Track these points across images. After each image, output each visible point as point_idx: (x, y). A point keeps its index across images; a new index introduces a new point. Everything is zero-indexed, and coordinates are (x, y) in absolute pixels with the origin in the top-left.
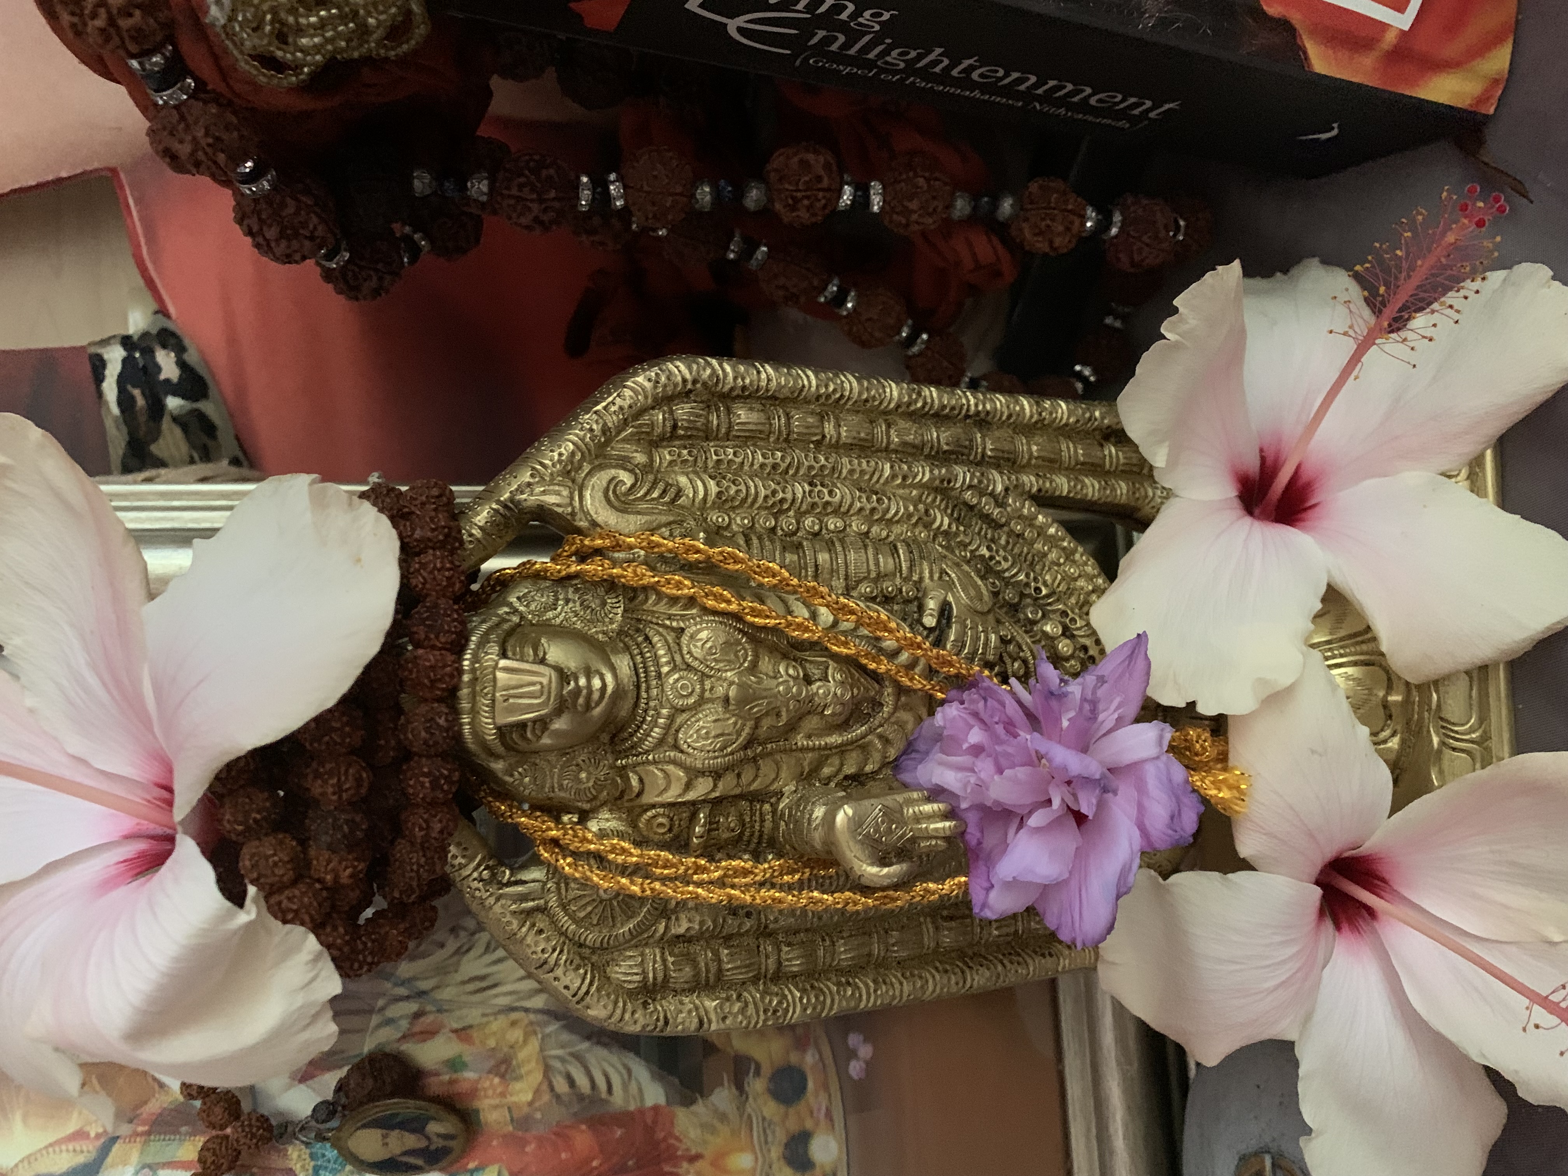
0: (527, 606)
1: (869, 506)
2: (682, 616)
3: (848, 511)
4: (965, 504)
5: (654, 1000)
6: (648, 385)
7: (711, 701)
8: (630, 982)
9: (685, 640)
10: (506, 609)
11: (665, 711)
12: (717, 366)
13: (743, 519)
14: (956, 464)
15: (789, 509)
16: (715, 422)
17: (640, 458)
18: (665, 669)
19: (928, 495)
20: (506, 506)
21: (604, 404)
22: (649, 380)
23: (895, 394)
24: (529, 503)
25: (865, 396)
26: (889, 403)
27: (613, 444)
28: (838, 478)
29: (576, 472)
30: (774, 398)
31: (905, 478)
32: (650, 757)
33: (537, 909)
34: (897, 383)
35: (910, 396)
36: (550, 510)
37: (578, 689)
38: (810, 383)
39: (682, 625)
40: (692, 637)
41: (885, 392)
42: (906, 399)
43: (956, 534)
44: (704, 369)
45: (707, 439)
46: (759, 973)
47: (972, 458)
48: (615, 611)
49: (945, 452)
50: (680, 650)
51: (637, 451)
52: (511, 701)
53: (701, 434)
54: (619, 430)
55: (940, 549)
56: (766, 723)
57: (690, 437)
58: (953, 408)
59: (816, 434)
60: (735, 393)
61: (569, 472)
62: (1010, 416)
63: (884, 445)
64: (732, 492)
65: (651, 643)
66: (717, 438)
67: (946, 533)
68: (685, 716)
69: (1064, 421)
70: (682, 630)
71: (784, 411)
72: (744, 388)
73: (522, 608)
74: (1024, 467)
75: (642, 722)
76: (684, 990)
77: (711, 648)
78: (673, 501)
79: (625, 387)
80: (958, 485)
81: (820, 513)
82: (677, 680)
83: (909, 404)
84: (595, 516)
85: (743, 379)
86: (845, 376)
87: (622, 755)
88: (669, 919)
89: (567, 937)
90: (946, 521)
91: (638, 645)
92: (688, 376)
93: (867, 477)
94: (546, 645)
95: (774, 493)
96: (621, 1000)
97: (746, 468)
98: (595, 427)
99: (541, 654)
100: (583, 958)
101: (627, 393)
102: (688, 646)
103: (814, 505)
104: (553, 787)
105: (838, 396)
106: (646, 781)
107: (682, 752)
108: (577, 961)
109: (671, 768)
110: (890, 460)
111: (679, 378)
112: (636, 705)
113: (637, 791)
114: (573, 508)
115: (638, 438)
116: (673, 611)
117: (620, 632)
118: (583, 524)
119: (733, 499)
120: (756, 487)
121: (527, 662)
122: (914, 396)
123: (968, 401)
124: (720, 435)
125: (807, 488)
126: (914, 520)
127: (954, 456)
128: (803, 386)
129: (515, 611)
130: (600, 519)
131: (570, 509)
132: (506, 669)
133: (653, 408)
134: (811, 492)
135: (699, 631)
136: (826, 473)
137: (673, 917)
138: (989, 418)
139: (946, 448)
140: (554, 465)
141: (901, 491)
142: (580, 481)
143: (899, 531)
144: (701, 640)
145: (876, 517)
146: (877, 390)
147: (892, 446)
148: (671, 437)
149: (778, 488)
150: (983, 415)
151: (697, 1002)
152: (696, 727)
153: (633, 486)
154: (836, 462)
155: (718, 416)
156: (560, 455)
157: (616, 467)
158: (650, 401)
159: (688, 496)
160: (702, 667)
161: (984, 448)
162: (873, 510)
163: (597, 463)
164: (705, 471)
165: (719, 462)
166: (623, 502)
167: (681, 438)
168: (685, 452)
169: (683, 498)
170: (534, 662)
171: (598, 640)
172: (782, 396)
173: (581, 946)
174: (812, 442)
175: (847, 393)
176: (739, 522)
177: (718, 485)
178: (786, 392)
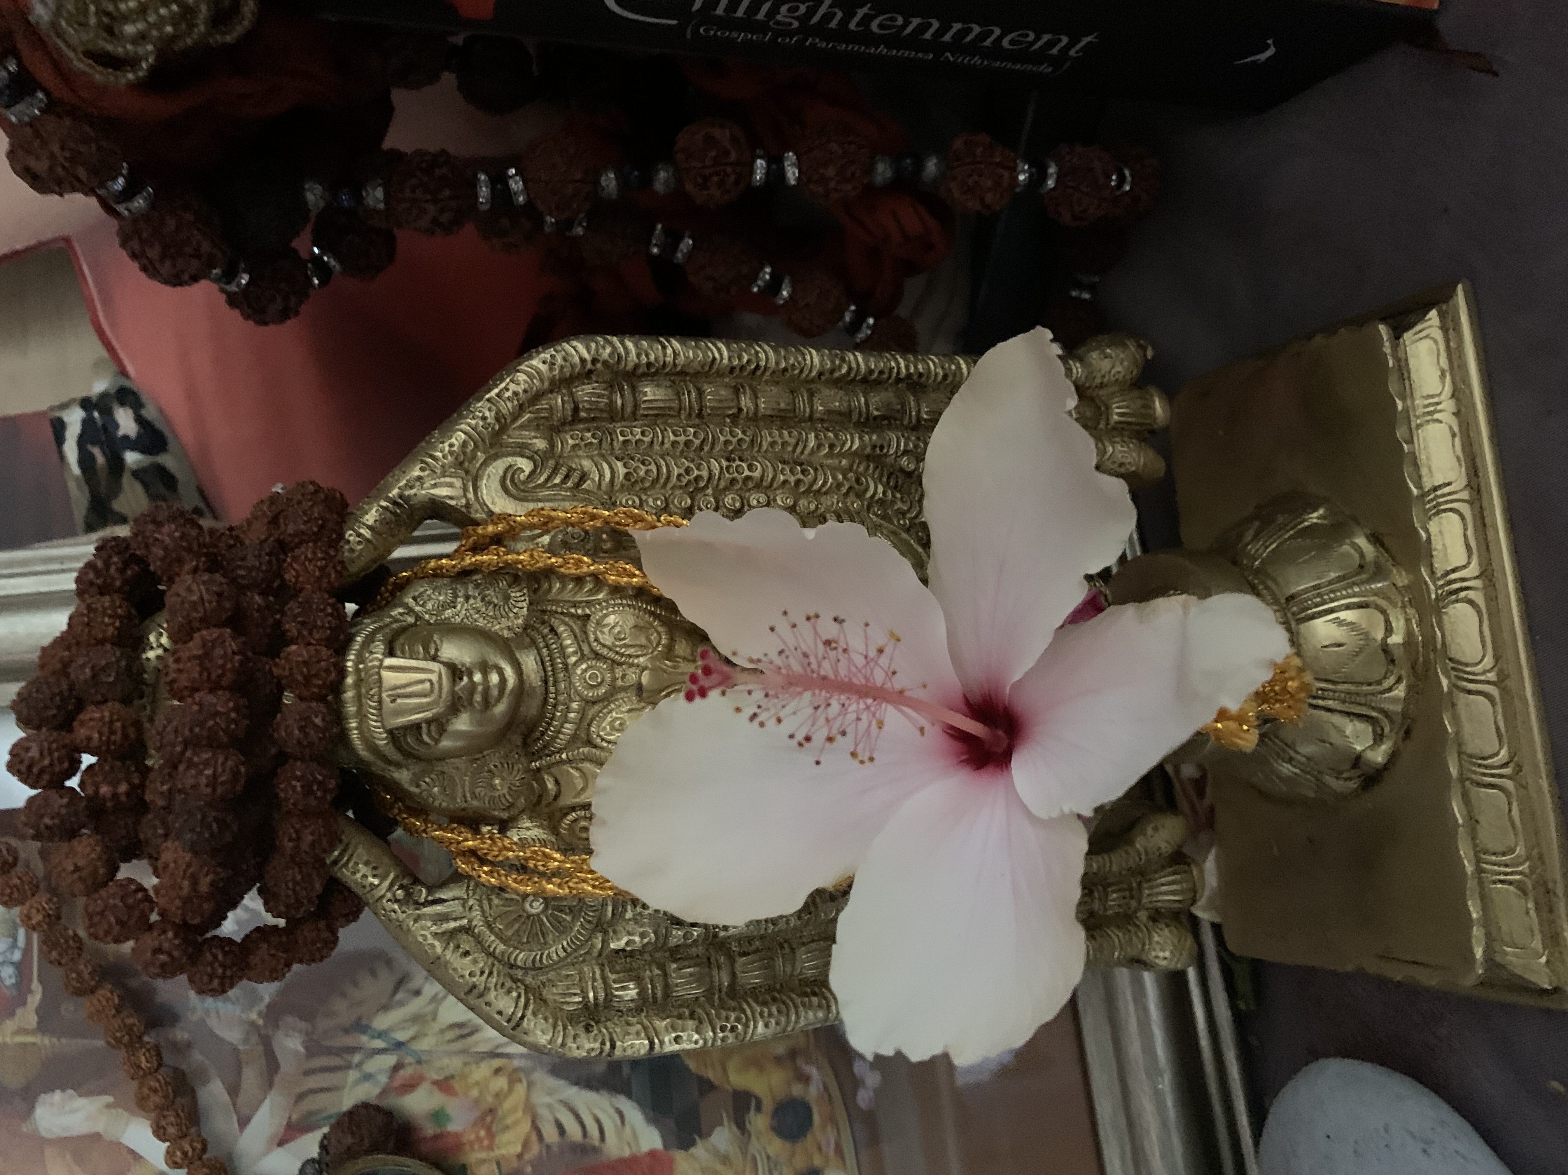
0: (422, 606)
1: (792, 479)
2: (588, 602)
3: (771, 484)
4: (902, 470)
5: (597, 1023)
6: (543, 368)
7: (624, 689)
8: (568, 1003)
9: (591, 626)
10: (401, 610)
11: (575, 705)
12: (618, 344)
13: (655, 500)
14: (889, 429)
15: (706, 487)
16: (619, 402)
17: (540, 444)
18: (573, 659)
19: (859, 463)
20: (395, 503)
21: (496, 391)
22: (544, 362)
23: (816, 360)
24: (419, 498)
25: (783, 365)
26: (810, 371)
27: (510, 432)
28: (759, 451)
29: (470, 462)
30: (683, 373)
31: (832, 446)
32: (564, 756)
33: (461, 929)
34: (817, 350)
35: (833, 362)
36: (442, 503)
37: (473, 685)
38: (721, 355)
39: (588, 611)
40: (598, 623)
41: (805, 360)
42: (829, 365)
43: (893, 502)
44: (604, 348)
45: (612, 420)
46: (712, 987)
47: (906, 422)
48: (520, 605)
49: (875, 418)
50: (587, 638)
51: (536, 437)
52: (399, 701)
53: (605, 415)
54: (515, 417)
55: (874, 518)
57: (594, 419)
58: (881, 372)
59: (730, 408)
60: (640, 371)
61: (461, 463)
62: (945, 376)
63: (807, 415)
64: (642, 473)
65: (556, 634)
66: (623, 419)
67: (882, 502)
68: (597, 708)
70: (588, 617)
71: (695, 386)
72: (649, 365)
73: (418, 608)
75: (552, 719)
76: (630, 1010)
77: (619, 632)
78: (578, 485)
79: (518, 371)
80: (891, 452)
81: (741, 488)
82: (585, 671)
83: (832, 371)
84: (491, 506)
85: (647, 355)
86: (760, 346)
87: (535, 757)
88: (605, 932)
89: (495, 958)
90: (880, 489)
91: (544, 637)
92: (586, 355)
93: (790, 449)
94: (438, 642)
95: (688, 471)
96: (560, 1023)
97: (656, 447)
98: (487, 414)
99: (432, 652)
100: (515, 980)
101: (521, 377)
102: (595, 633)
103: (733, 481)
104: (465, 796)
105: (753, 367)
106: (562, 783)
107: (595, 746)
108: (509, 984)
109: (587, 766)
110: (815, 430)
111: (577, 359)
112: (545, 701)
113: (554, 793)
114: (468, 500)
115: (536, 425)
116: (578, 598)
117: (526, 627)
118: (480, 516)
119: (643, 480)
120: (667, 465)
121: (417, 659)
122: (837, 362)
123: (898, 364)
124: (626, 416)
125: (725, 463)
126: (844, 490)
127: (885, 422)
128: (714, 359)
129: (410, 611)
130: (497, 510)
131: (464, 501)
132: (391, 668)
133: (551, 392)
134: (728, 468)
135: (606, 616)
136: (744, 447)
137: (610, 930)
138: (923, 380)
139: (876, 413)
140: (444, 457)
141: (829, 461)
142: (474, 471)
143: (829, 503)
144: (607, 625)
145: (802, 490)
146: (796, 359)
147: (817, 415)
148: (573, 421)
149: (692, 465)
150: (915, 377)
151: (645, 1021)
152: (609, 719)
153: (532, 473)
154: (755, 435)
155: (622, 396)
156: (451, 445)
157: (514, 454)
158: (546, 384)
159: (593, 480)
160: (611, 655)
161: (919, 412)
162: (798, 482)
163: (492, 452)
164: (612, 454)
165: (625, 442)
166: (523, 491)
167: (585, 420)
168: (589, 435)
169: (589, 482)
170: (425, 659)
171: (502, 637)
172: (691, 371)
173: (512, 966)
174: (729, 416)
175: (763, 363)
176: (651, 503)
177: (625, 466)
178: (696, 366)
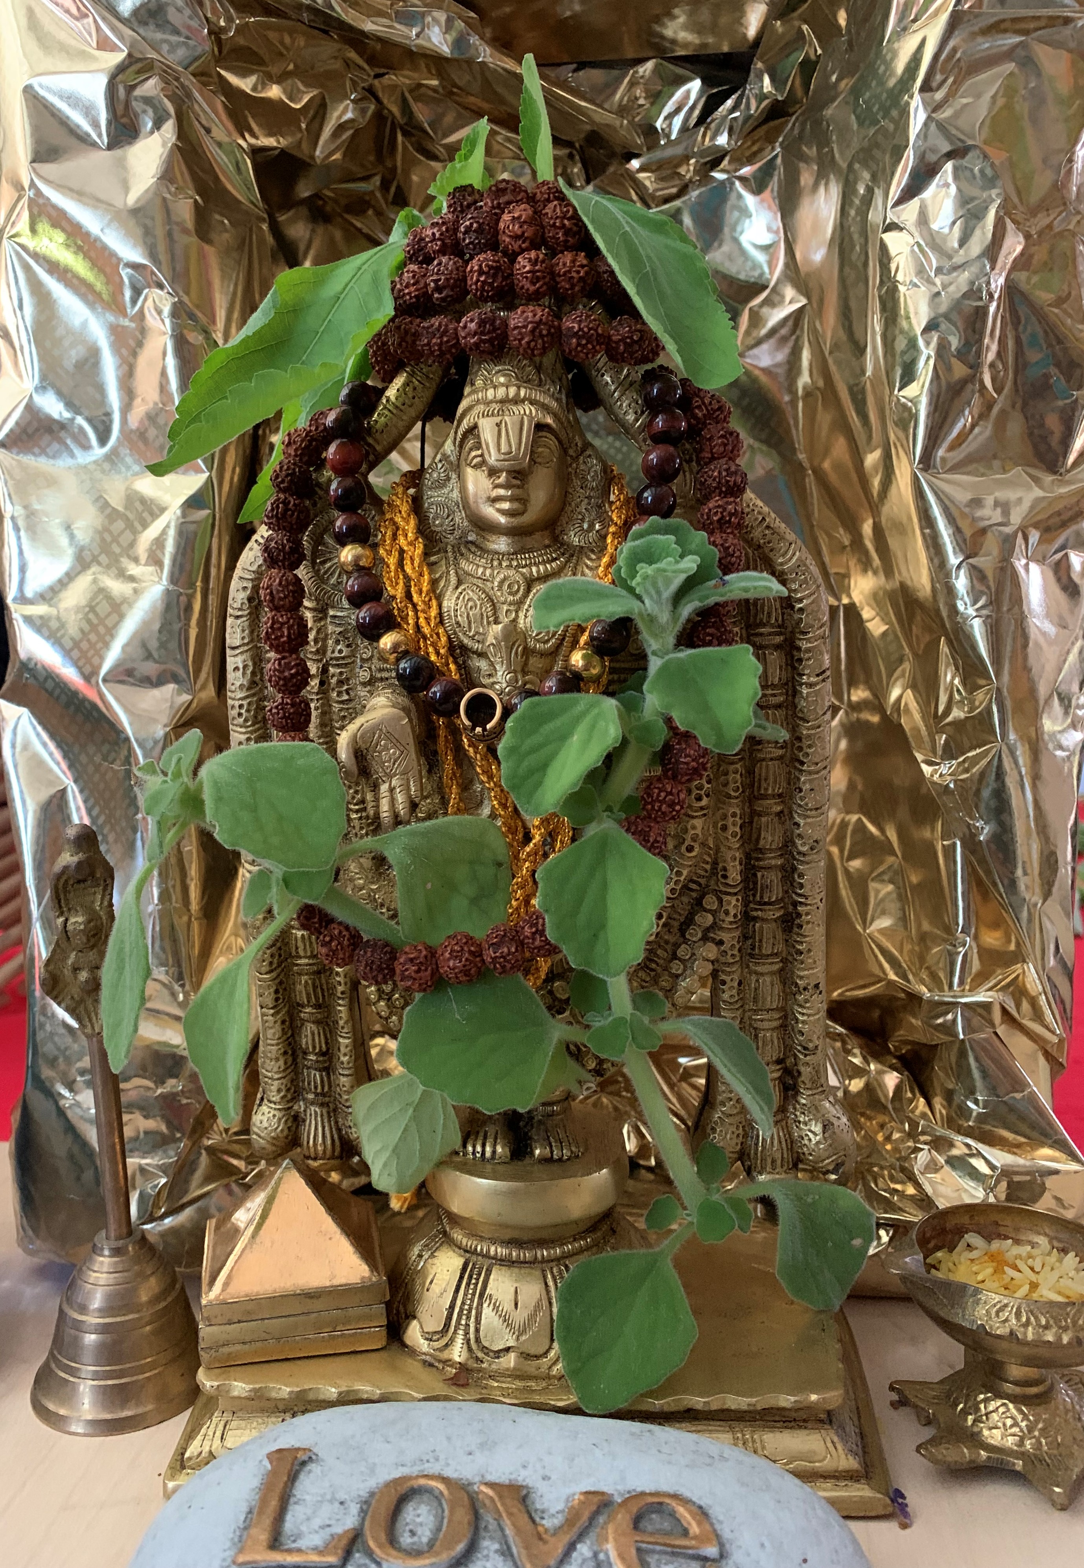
4: (703, 896)
10: (580, 444)
14: (744, 887)
16: (764, 633)
18: (528, 573)
19: (710, 854)
26: (799, 815)
30: (794, 692)
31: (725, 828)
41: (811, 810)
45: (748, 625)
47: (752, 905)
48: (583, 540)
49: (755, 875)
53: (752, 619)
54: (749, 541)
56: (483, 664)
58: (801, 886)
60: (794, 654)
62: (801, 953)
63: (756, 807)
69: (800, 1017)
72: (800, 662)
73: (581, 458)
74: (748, 966)
80: (721, 886)
82: (517, 581)
85: (809, 659)
87: (457, 548)
92: (805, 603)
104: (431, 497)
105: (802, 758)
107: (456, 588)
110: (742, 814)
111: (802, 595)
122: (809, 842)
124: (752, 637)
127: (750, 884)
128: (808, 723)
129: (579, 451)
138: (796, 929)
139: (759, 875)
147: (756, 818)
150: (798, 921)
155: (770, 634)
158: (778, 570)
161: (762, 919)
172: (797, 699)
175: (806, 768)
